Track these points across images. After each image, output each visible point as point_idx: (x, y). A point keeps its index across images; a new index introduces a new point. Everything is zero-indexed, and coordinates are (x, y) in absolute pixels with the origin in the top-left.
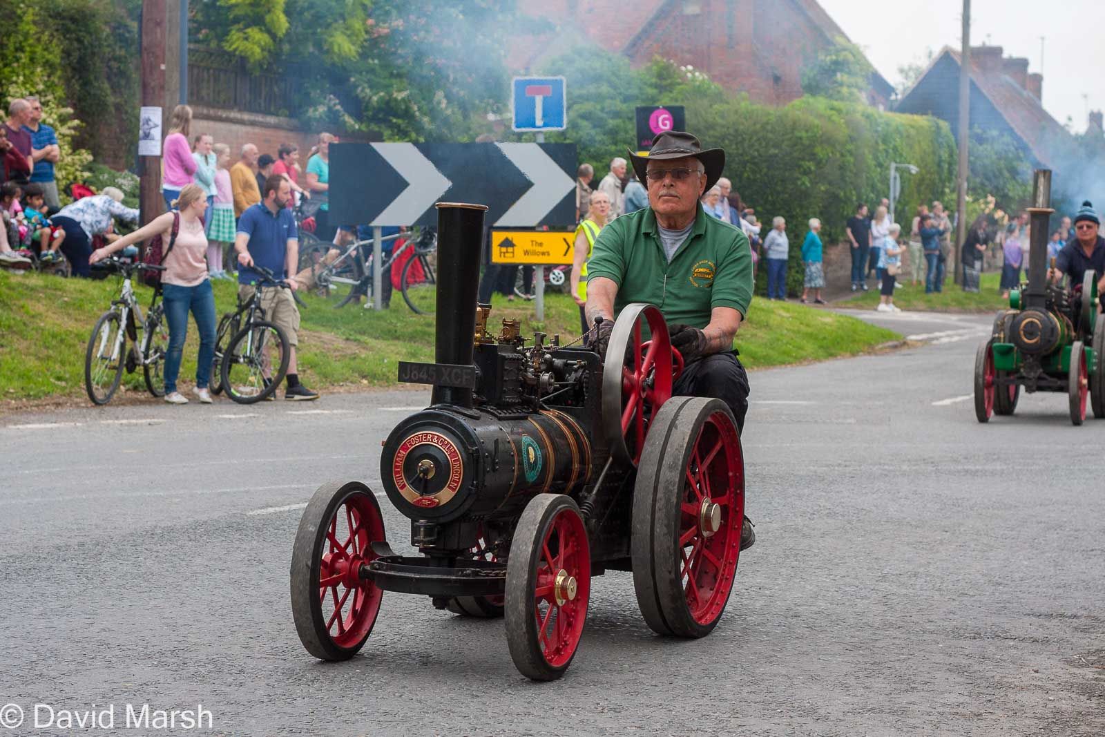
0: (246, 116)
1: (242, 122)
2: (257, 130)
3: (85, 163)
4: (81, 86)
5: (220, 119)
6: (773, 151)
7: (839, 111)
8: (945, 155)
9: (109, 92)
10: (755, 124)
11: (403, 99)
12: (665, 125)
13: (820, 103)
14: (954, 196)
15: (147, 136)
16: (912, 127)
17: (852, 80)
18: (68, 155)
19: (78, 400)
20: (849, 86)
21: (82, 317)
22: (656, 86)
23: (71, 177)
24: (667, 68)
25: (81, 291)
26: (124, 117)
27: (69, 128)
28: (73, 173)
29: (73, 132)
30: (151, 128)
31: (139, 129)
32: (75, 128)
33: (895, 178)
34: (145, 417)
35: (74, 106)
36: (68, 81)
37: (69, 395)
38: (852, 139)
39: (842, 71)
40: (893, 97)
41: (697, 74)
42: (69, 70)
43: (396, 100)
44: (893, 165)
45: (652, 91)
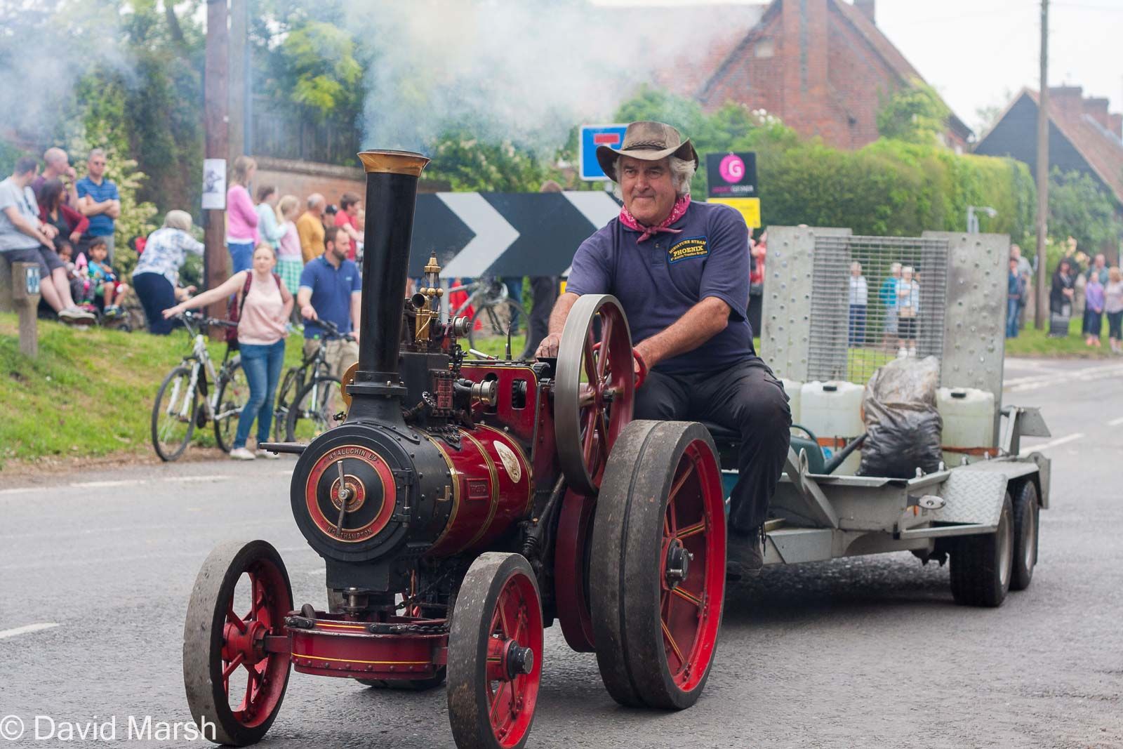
0: (313, 167)
1: (308, 173)
2: (323, 181)
3: (149, 216)
4: (144, 138)
5: (285, 170)
6: (848, 196)
7: (915, 155)
8: (1024, 197)
9: (173, 143)
10: (829, 168)
11: (471, 149)
12: (735, 171)
13: (896, 146)
14: (1034, 239)
15: (210, 189)
16: (990, 169)
17: (929, 122)
18: (132, 208)
19: (142, 457)
20: (926, 129)
21: (146, 373)
22: (728, 131)
23: (135, 231)
24: (739, 112)
25: (145, 347)
26: (189, 169)
27: (133, 181)
28: (137, 227)
29: (136, 185)
30: (214, 181)
31: (202, 181)
32: (139, 181)
33: (973, 222)
34: (209, 473)
35: (138, 159)
36: (131, 133)
37: (133, 452)
38: (929, 182)
39: (918, 112)
40: (971, 139)
41: (770, 118)
42: (133, 122)
43: (463, 149)
44: (971, 209)
45: (724, 136)
